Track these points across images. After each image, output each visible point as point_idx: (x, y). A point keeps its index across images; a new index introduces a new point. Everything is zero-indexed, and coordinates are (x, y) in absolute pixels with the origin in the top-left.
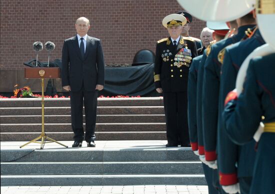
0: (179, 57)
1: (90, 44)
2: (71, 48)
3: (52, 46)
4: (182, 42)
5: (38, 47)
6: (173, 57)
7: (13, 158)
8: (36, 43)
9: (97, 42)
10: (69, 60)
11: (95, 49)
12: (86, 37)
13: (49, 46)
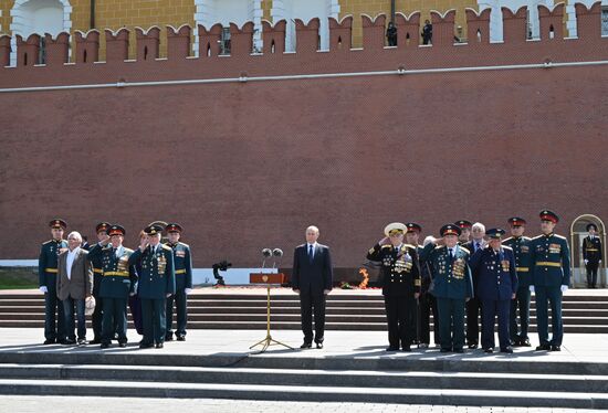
0: (400, 263)
1: (318, 251)
2: (301, 253)
3: (279, 253)
4: (403, 249)
5: (267, 253)
6: (394, 262)
7: (227, 363)
8: (264, 250)
9: (325, 249)
10: (298, 267)
11: (323, 256)
12: (315, 245)
13: (277, 254)
